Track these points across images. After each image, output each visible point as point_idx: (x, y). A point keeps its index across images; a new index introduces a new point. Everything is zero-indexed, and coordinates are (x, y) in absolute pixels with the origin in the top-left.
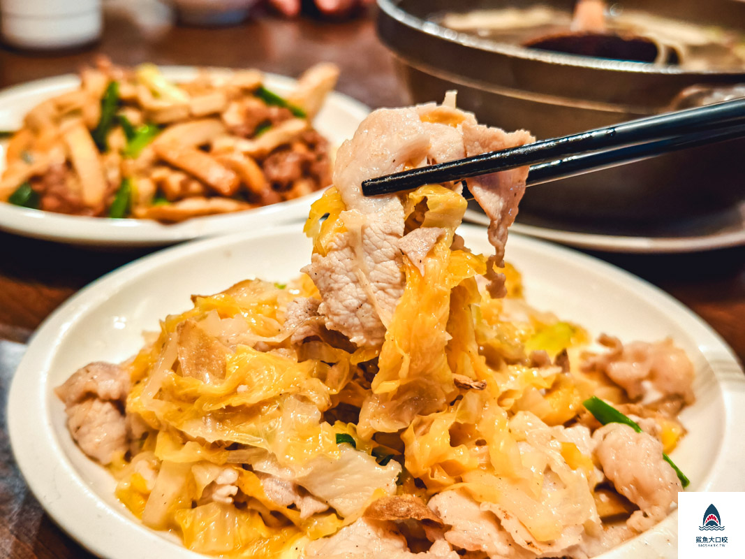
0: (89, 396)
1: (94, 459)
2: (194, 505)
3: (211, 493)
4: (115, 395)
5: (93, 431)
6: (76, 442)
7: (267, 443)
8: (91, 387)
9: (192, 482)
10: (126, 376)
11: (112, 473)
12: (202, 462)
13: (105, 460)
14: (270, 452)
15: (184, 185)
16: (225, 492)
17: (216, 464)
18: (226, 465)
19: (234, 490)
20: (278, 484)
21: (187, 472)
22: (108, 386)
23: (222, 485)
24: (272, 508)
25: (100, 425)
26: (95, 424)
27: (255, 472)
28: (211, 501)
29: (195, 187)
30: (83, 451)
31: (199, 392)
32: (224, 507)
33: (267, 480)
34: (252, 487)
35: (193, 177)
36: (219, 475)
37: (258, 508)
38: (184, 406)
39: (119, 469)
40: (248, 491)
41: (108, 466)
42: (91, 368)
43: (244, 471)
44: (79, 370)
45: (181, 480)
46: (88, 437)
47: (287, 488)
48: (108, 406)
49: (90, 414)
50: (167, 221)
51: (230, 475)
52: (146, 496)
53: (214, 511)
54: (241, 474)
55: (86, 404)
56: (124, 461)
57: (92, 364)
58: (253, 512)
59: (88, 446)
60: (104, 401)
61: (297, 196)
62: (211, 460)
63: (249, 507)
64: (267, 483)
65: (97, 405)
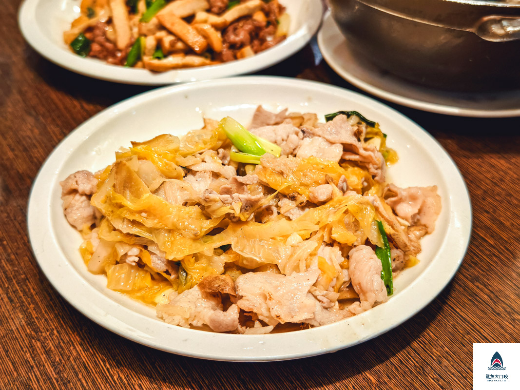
0: (74, 191)
1: (74, 226)
2: (117, 263)
3: (126, 258)
4: (88, 192)
5: (73, 212)
6: (65, 216)
7: (154, 237)
8: (75, 186)
9: (115, 252)
10: (95, 182)
11: (82, 236)
12: (121, 242)
13: (80, 228)
14: (156, 242)
15: (172, 44)
16: (132, 259)
17: (129, 244)
18: (134, 245)
19: (137, 259)
20: (159, 260)
21: (112, 246)
22: (85, 187)
23: (130, 256)
24: (156, 271)
25: (77, 209)
26: (75, 208)
27: (149, 251)
28: (125, 262)
29: (180, 45)
30: (69, 222)
31: (122, 204)
32: (131, 267)
33: (154, 256)
34: (147, 259)
35: (179, 39)
36: (129, 250)
37: (149, 270)
38: (115, 209)
39: (86, 234)
40: (145, 260)
41: (81, 231)
42: (77, 175)
43: (143, 250)
44: (71, 175)
45: (110, 250)
46: (70, 215)
47: (163, 262)
48: (84, 198)
49: (73, 202)
50: (155, 70)
51: (135, 251)
52: (92, 254)
53: (126, 268)
54: (141, 251)
55: (71, 197)
56: (89, 230)
57: (78, 172)
58: (147, 271)
59: (71, 220)
60: (82, 195)
61: (243, 57)
62: (126, 242)
63: (145, 269)
64: (153, 258)
65: (77, 197)
